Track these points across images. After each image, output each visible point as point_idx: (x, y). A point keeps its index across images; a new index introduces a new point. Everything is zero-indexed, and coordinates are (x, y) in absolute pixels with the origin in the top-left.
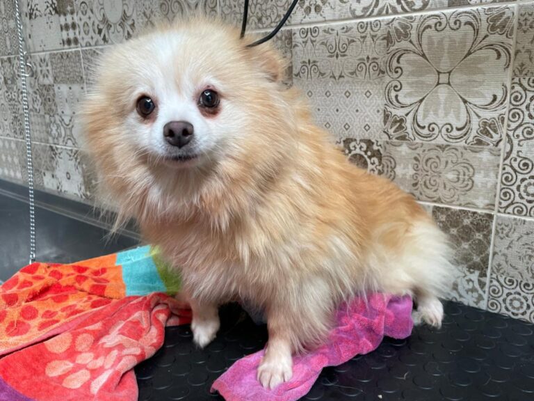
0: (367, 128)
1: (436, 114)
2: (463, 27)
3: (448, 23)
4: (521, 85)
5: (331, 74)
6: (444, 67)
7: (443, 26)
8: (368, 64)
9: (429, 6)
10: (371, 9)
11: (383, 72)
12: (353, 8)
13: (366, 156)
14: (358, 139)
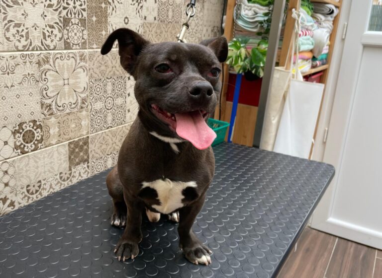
0: (32, 113)
1: (65, 99)
2: (71, 59)
3: (65, 57)
4: (92, 82)
5: (5, 85)
6: (66, 77)
7: (64, 58)
8: (29, 78)
9: (56, 48)
10: (28, 47)
11: (38, 81)
12: (16, 45)
13: (33, 130)
14: (27, 121)
